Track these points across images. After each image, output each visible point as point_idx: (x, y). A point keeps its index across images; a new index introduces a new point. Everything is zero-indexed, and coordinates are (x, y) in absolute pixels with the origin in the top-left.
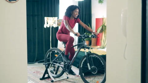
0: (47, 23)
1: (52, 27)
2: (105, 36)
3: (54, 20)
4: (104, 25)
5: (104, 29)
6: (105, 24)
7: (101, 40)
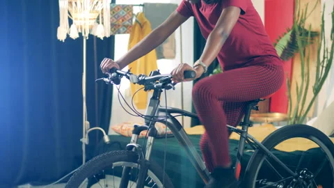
0: (71, 22)
1: (91, 36)
2: (305, 70)
3: (99, 9)
4: (300, 28)
5: (299, 43)
6: (303, 21)
7: (290, 86)
